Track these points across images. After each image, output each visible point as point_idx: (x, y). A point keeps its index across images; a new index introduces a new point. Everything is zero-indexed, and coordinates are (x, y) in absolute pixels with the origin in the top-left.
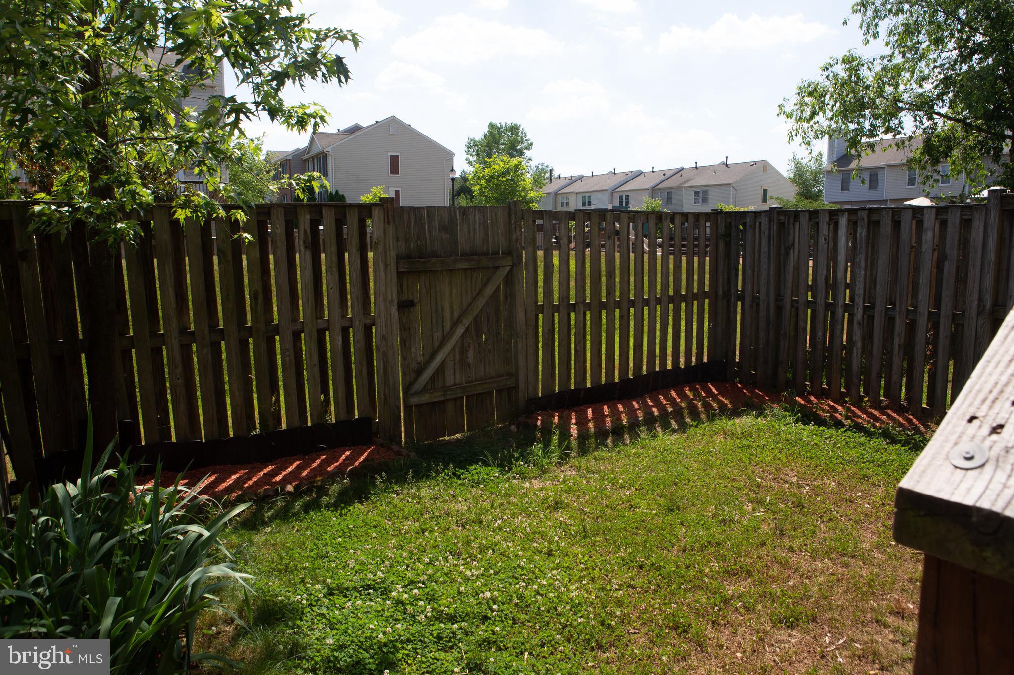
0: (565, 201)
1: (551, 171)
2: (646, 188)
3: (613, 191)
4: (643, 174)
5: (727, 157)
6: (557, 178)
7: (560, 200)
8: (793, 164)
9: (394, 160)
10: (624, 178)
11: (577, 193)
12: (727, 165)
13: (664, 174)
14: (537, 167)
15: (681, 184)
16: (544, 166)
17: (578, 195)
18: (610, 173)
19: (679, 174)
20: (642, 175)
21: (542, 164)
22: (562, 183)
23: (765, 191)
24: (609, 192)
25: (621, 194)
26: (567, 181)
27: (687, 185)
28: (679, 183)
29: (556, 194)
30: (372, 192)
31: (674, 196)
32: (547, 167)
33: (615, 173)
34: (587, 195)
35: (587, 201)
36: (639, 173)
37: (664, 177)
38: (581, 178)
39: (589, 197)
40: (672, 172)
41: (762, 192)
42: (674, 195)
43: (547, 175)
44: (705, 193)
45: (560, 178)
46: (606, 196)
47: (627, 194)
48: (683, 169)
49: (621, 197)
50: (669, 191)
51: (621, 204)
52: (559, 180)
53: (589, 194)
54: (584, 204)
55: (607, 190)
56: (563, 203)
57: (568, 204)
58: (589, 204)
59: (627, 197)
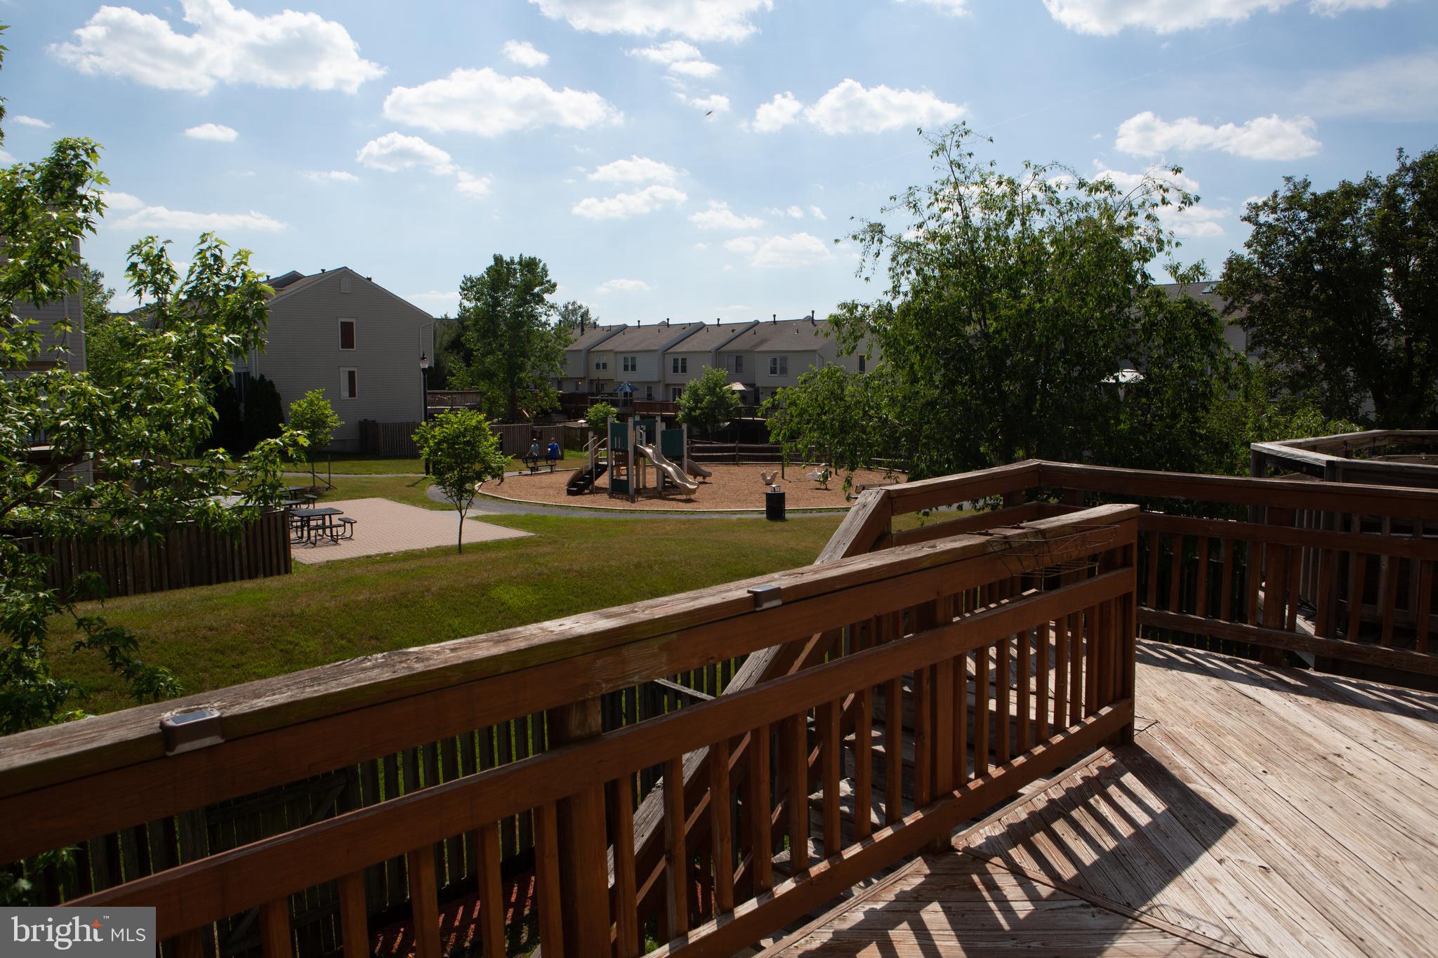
0: (600, 361)
1: (584, 315)
2: (709, 349)
3: (665, 352)
6: (591, 326)
7: (594, 359)
9: (347, 330)
10: (680, 333)
11: (616, 353)
12: (812, 322)
13: (733, 331)
14: (566, 307)
15: (754, 346)
17: (619, 355)
18: (662, 324)
19: (752, 331)
20: (704, 330)
21: (574, 303)
22: (598, 335)
24: (659, 353)
25: (676, 356)
26: (605, 333)
27: (758, 349)
28: (751, 344)
29: (589, 351)
30: (306, 397)
31: (745, 362)
32: (580, 307)
33: (668, 325)
34: (630, 356)
35: (630, 364)
36: (701, 327)
37: (732, 335)
38: (623, 329)
39: (633, 359)
40: (743, 328)
42: (745, 360)
43: (579, 319)
44: (784, 360)
45: (596, 326)
46: (655, 358)
47: (684, 356)
48: (757, 323)
49: (676, 361)
50: (739, 354)
51: (675, 370)
52: (594, 331)
53: (633, 355)
54: (626, 368)
55: (656, 351)
56: (598, 366)
57: (605, 366)
58: (634, 368)
59: (684, 360)
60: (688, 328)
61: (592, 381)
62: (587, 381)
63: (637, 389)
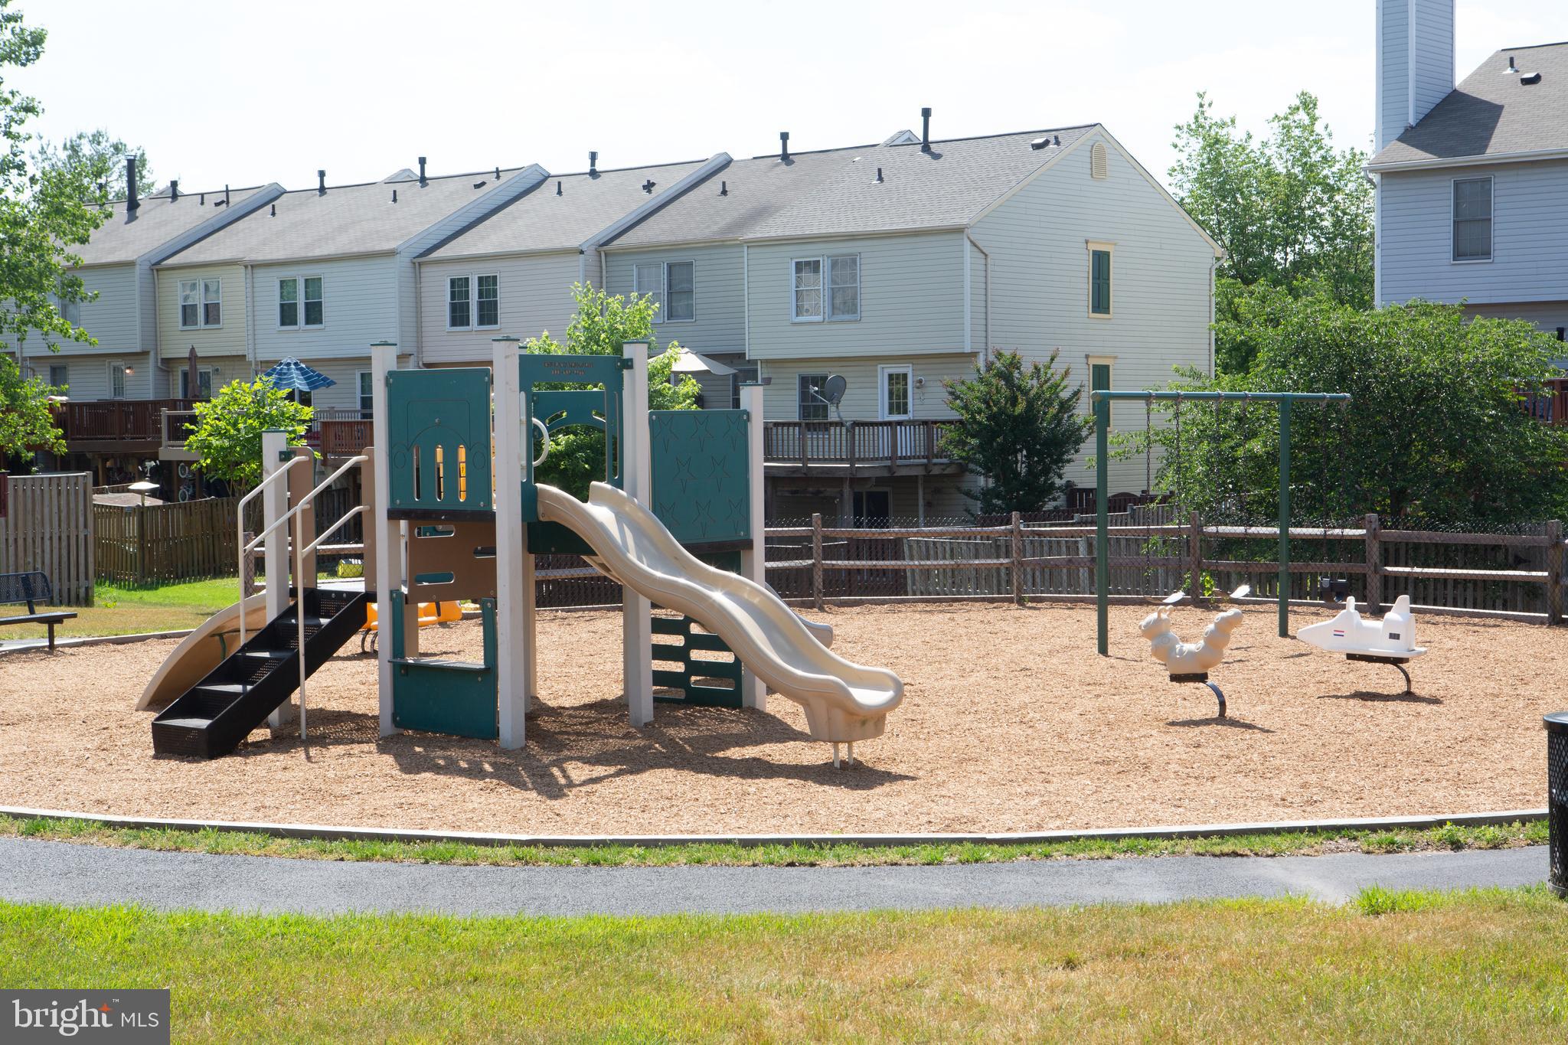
0: (199, 299)
1: (133, 168)
2: (574, 243)
3: (422, 258)
4: (550, 187)
5: (926, 113)
6: (161, 196)
7: (176, 293)
8: (1196, 144)
10: (467, 200)
11: (253, 266)
12: (926, 146)
13: (649, 186)
15: (730, 228)
16: (105, 147)
17: (260, 274)
18: (401, 179)
19: (714, 185)
20: (549, 189)
21: (96, 139)
22: (184, 219)
23: (1101, 262)
24: (403, 261)
25: (459, 272)
26: (210, 213)
27: (759, 232)
28: (722, 222)
29: (157, 267)
31: (702, 280)
32: (117, 149)
33: (424, 180)
34: (300, 274)
35: (301, 301)
36: (535, 182)
37: (649, 200)
38: (270, 198)
39: (313, 285)
40: (681, 178)
41: (1086, 265)
42: (699, 275)
43: (117, 183)
44: (846, 265)
45: (175, 196)
46: (390, 280)
47: (487, 270)
48: (727, 163)
49: (459, 287)
50: (677, 258)
51: (459, 316)
52: (170, 207)
53: (312, 271)
54: (287, 316)
55: (392, 253)
56: (188, 314)
57: (212, 313)
58: (314, 314)
59: (488, 285)
60: (492, 183)
61: (167, 365)
62: (151, 365)
63: (328, 383)
